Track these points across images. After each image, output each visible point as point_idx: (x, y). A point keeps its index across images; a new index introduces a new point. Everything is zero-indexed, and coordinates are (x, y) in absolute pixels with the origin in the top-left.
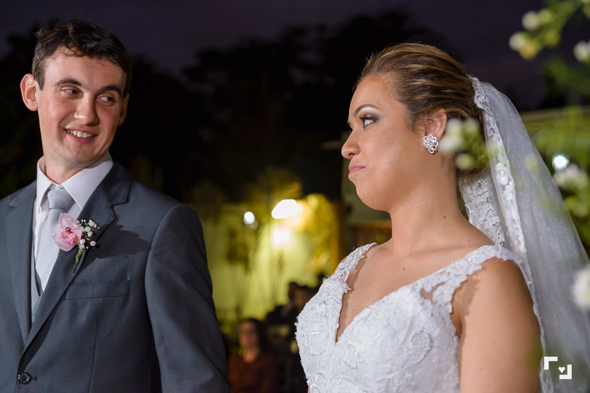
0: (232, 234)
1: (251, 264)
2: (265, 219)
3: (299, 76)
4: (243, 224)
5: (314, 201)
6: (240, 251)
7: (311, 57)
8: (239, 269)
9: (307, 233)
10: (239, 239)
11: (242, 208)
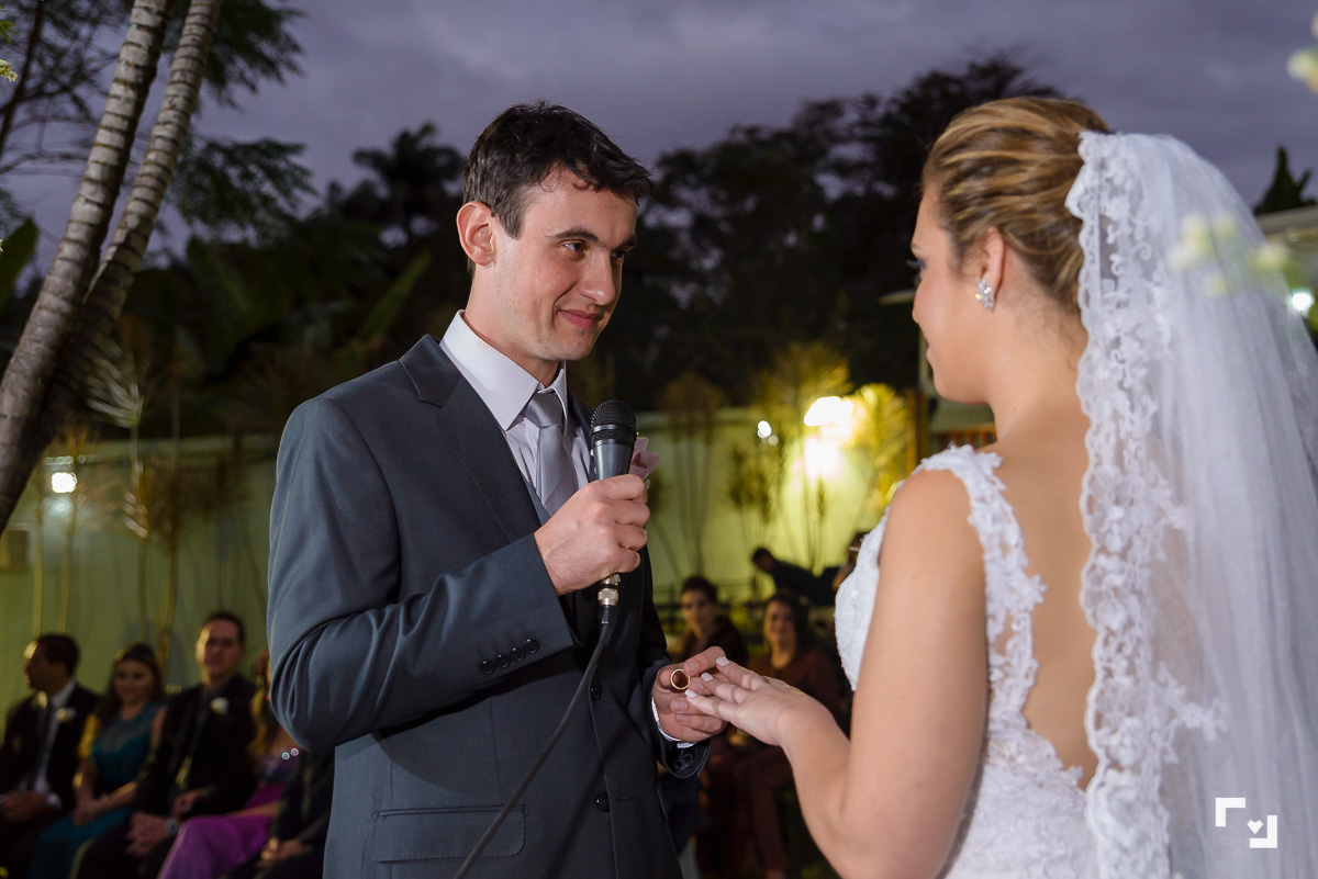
0: (738, 458)
1: (773, 506)
2: (791, 430)
3: (832, 186)
4: (757, 439)
5: (870, 394)
6: (755, 485)
7: (852, 152)
8: (753, 516)
9: (863, 448)
10: (751, 463)
11: (752, 413)
